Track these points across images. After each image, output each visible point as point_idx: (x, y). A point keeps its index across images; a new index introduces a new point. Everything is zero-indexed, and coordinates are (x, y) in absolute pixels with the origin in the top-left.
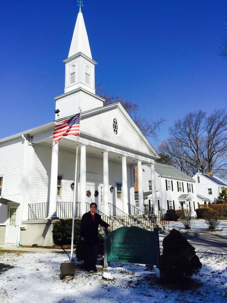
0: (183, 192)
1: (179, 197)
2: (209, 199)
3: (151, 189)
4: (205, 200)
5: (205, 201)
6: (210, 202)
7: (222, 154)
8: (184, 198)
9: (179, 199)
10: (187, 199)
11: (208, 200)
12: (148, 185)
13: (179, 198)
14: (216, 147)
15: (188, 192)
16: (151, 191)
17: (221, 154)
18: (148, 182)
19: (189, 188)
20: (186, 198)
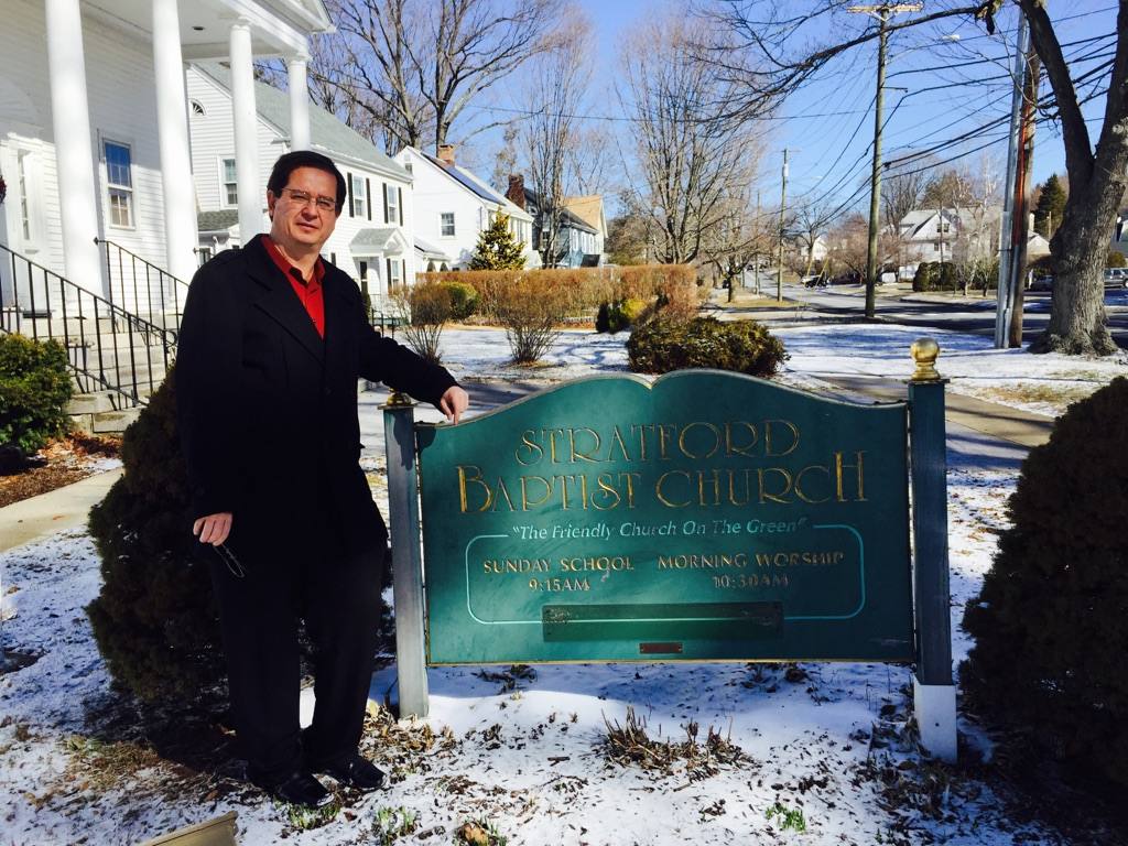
0: (370, 218)
1: (355, 241)
2: (443, 254)
3: (232, 199)
4: (431, 255)
5: (431, 260)
6: (447, 264)
7: (489, 84)
8: (374, 243)
9: (353, 247)
10: (386, 247)
11: (439, 257)
12: (222, 180)
13: (353, 242)
14: (472, 51)
15: (386, 221)
16: (234, 207)
17: (484, 82)
18: (221, 166)
19: (389, 205)
20: (383, 242)
